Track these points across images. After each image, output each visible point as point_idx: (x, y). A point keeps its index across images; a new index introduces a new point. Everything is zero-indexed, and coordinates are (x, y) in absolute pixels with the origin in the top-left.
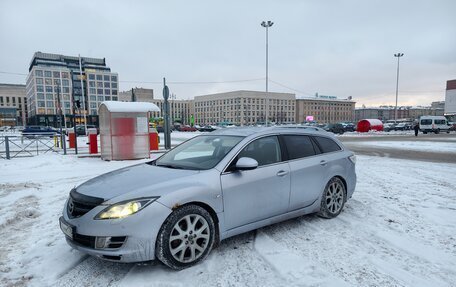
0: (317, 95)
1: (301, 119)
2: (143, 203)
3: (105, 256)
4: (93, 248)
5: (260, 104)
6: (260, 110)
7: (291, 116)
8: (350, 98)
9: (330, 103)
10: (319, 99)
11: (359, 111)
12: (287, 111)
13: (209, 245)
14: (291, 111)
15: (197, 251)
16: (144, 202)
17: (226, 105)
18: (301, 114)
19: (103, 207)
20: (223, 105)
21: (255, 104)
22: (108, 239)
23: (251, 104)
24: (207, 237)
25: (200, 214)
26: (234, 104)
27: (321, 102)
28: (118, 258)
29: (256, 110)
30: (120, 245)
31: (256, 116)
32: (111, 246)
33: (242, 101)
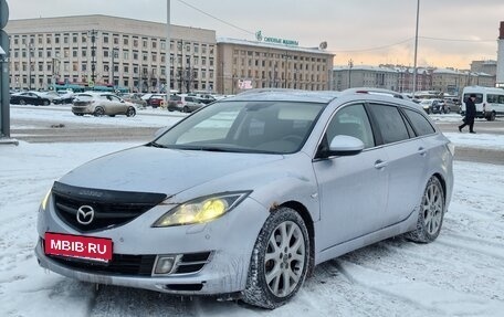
0: (259, 36)
1: (227, 85)
2: (230, 200)
3: (171, 286)
4: (148, 274)
5: (140, 48)
6: (140, 61)
7: (207, 79)
8: (325, 45)
9: (286, 54)
10: (263, 43)
11: (340, 73)
12: (199, 66)
13: (303, 272)
14: (207, 66)
15: (291, 281)
16: (232, 199)
17: (62, 45)
18: (227, 73)
19: (168, 208)
20: (54, 45)
21: (130, 46)
22: (178, 258)
23: (121, 45)
24: (301, 258)
25: (295, 221)
26: (80, 44)
27: (268, 52)
28: (198, 287)
29: (131, 60)
30: (199, 267)
31: (131, 74)
32: (181, 270)
33: (100, 37)
